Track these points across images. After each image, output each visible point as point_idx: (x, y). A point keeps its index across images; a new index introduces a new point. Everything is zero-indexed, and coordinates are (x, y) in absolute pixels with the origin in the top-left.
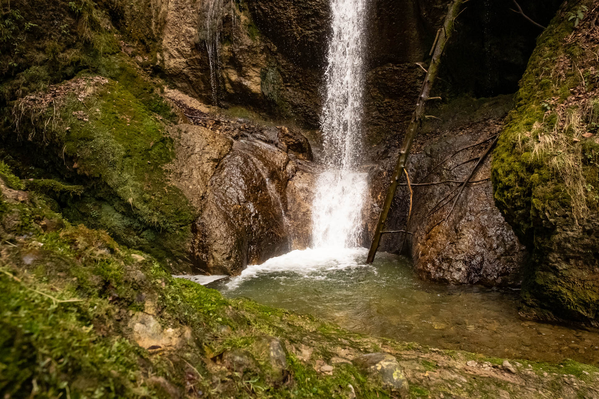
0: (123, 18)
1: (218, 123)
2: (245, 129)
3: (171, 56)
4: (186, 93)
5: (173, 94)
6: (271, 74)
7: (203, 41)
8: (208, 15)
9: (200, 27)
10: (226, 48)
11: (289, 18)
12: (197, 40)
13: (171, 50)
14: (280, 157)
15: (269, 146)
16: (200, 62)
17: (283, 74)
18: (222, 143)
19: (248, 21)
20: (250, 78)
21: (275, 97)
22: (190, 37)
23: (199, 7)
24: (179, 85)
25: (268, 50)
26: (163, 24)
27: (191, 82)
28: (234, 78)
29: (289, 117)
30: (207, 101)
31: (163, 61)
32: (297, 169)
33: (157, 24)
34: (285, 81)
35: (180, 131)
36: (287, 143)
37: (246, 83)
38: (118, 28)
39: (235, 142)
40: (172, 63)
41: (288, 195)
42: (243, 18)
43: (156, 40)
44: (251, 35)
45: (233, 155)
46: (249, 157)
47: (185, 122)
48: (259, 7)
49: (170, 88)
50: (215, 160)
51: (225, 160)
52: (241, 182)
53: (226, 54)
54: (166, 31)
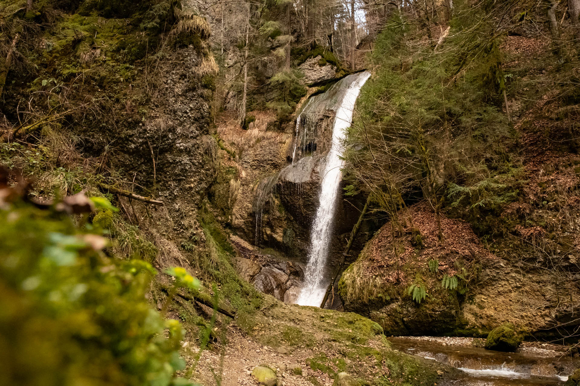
0: (214, 196)
1: (257, 257)
2: (270, 262)
3: (236, 218)
4: (242, 238)
5: (235, 238)
6: (289, 232)
7: (254, 213)
8: (259, 199)
9: (254, 205)
10: (266, 217)
11: (299, 205)
12: (251, 212)
13: (237, 215)
14: (284, 278)
15: (280, 271)
16: (252, 223)
17: (296, 232)
18: (256, 268)
19: (279, 203)
20: (277, 233)
21: (290, 244)
22: (248, 209)
23: (255, 194)
24: (239, 233)
25: (287, 219)
26: (234, 201)
27: (245, 232)
28: (269, 232)
29: (297, 256)
30: (253, 244)
31: (231, 220)
32: (292, 285)
33: (231, 201)
34: (296, 235)
35: (236, 260)
36: (290, 270)
37: (275, 236)
38: (210, 201)
39: (263, 268)
40: (236, 222)
41: (285, 296)
42: (276, 202)
43: (229, 209)
44: (280, 211)
45: (261, 274)
46: (268, 276)
47: (239, 256)
48: (285, 197)
49: (234, 235)
50: (251, 276)
51: (256, 276)
52: (262, 287)
53: (266, 220)
54: (235, 204)
